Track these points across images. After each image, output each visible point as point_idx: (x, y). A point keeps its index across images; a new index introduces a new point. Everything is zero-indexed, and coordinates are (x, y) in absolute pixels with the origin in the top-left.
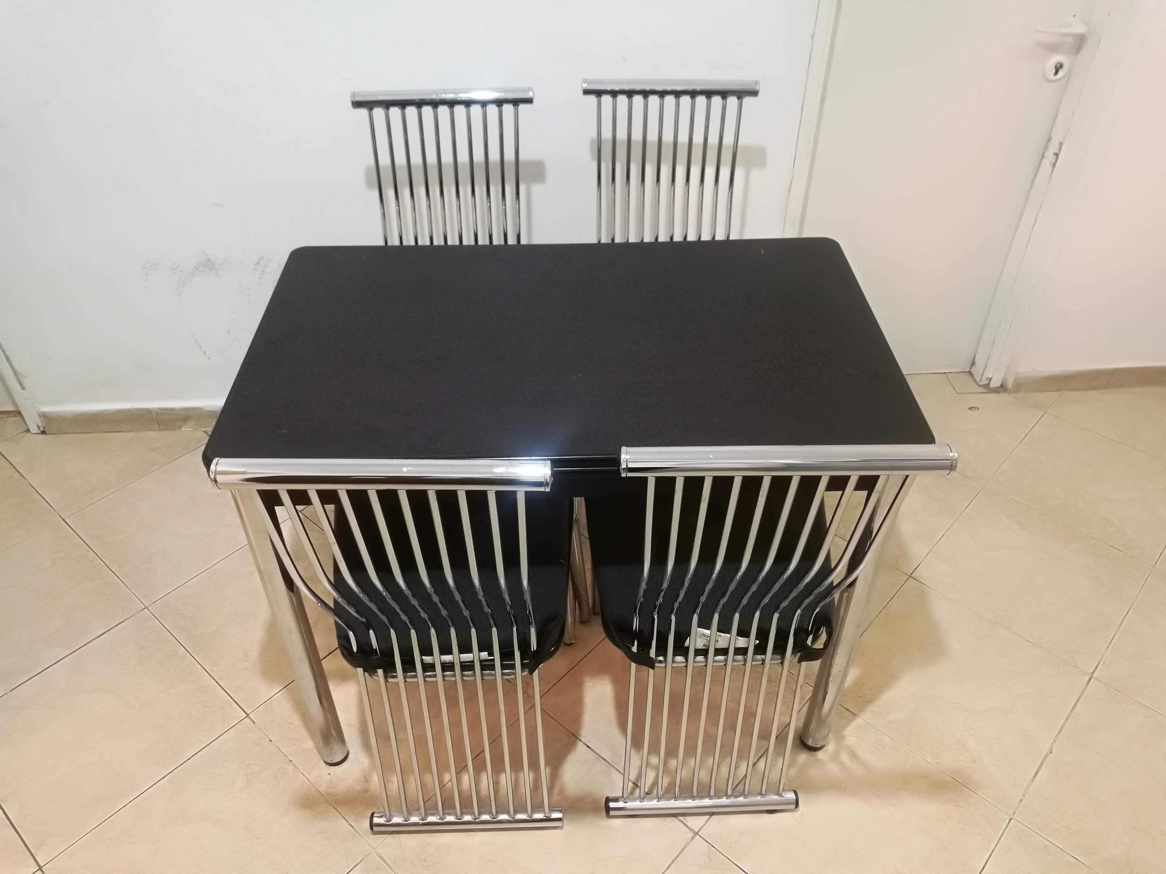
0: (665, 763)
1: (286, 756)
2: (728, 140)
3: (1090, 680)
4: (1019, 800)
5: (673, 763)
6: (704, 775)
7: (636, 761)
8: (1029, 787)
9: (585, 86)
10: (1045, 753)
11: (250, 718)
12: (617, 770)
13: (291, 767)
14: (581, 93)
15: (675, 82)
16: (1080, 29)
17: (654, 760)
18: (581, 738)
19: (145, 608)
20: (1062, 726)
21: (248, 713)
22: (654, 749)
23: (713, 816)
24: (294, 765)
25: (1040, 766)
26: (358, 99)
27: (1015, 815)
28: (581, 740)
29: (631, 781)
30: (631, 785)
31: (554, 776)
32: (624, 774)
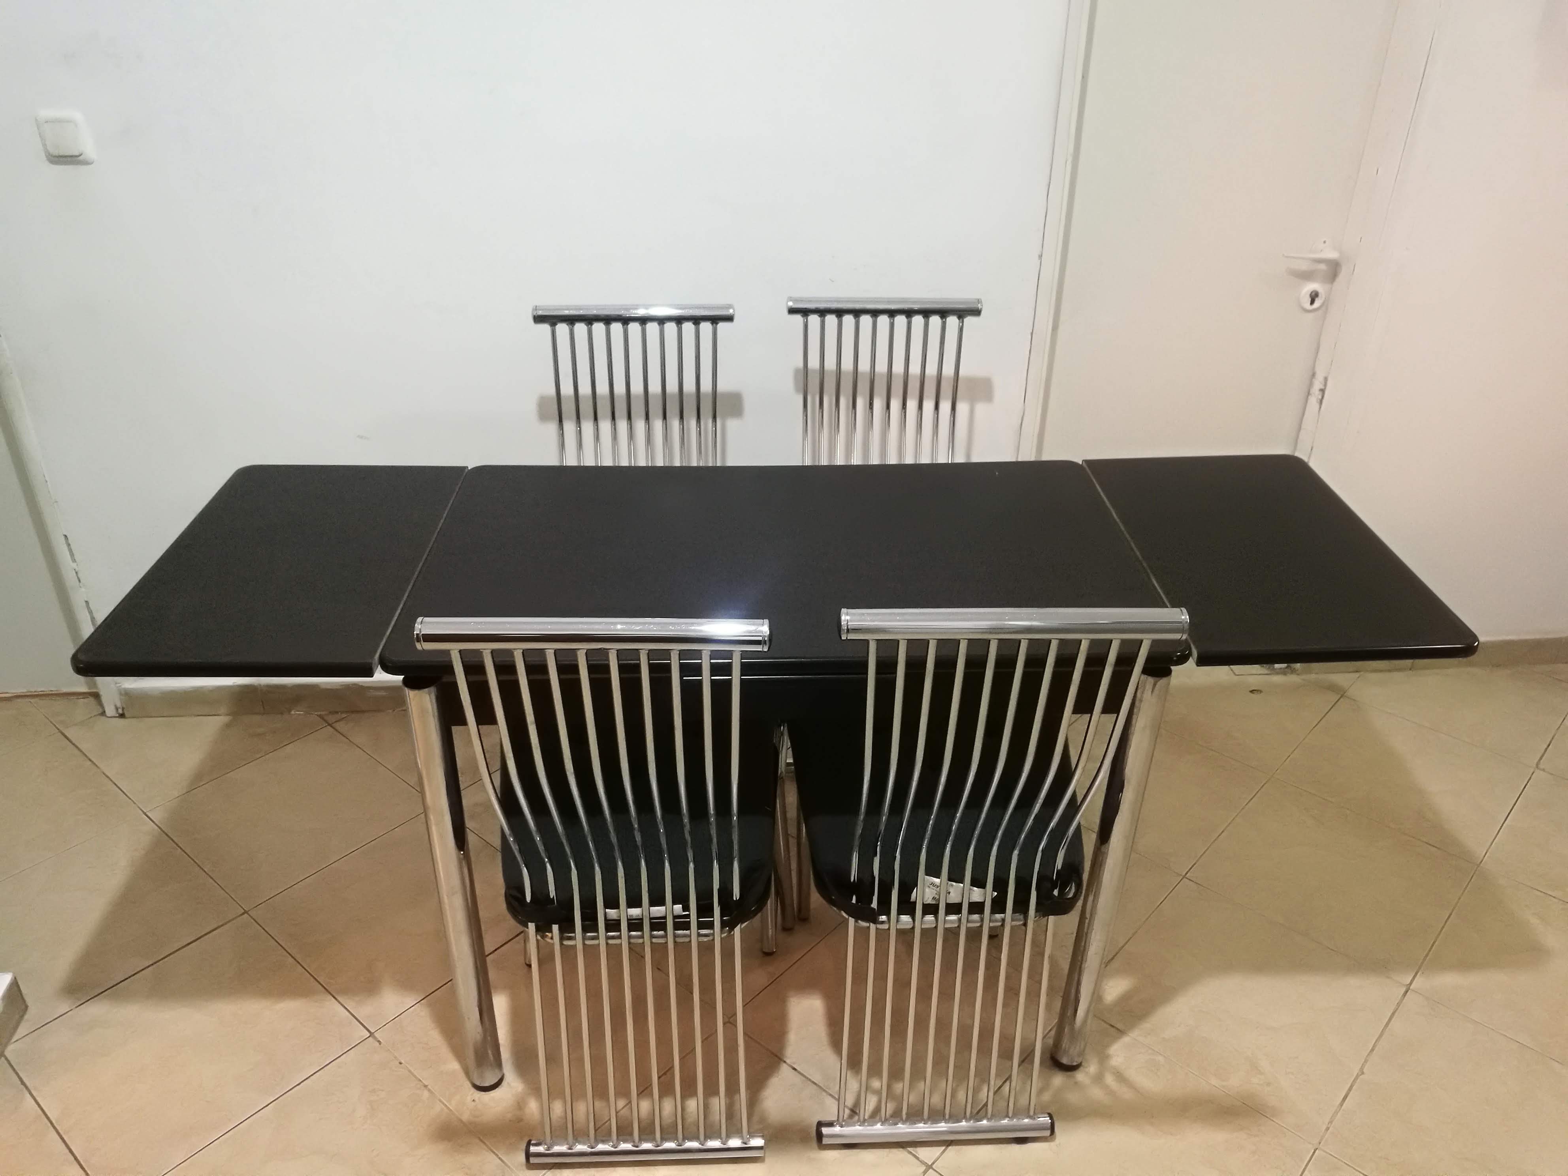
0: (889, 1087)
1: (420, 1080)
2: (948, 370)
3: (1406, 992)
4: (1325, 1128)
5: (898, 1087)
6: (936, 1099)
7: (853, 1085)
8: (1336, 1113)
9: (791, 304)
10: (1355, 1075)
11: (375, 1038)
12: (830, 1095)
13: (426, 1094)
14: (786, 311)
15: (889, 302)
16: (1332, 255)
17: (876, 1084)
18: (785, 1059)
19: (243, 914)
20: (1374, 1044)
21: (372, 1031)
22: (875, 1070)
23: (950, 1147)
24: (429, 1090)
25: (1350, 1089)
26: (540, 313)
27: (1321, 1144)
28: (785, 1062)
29: (847, 1107)
30: (847, 1111)
31: (753, 1101)
32: (839, 1100)
